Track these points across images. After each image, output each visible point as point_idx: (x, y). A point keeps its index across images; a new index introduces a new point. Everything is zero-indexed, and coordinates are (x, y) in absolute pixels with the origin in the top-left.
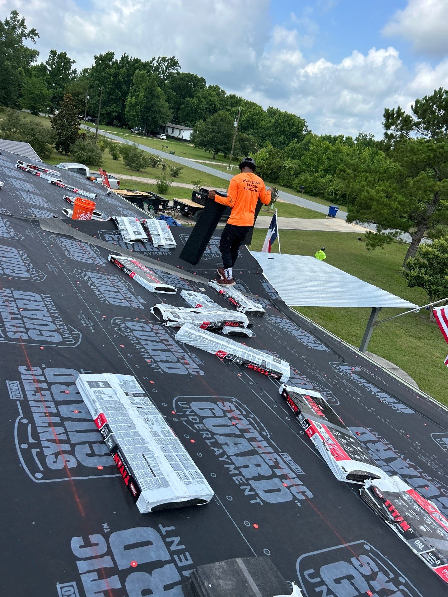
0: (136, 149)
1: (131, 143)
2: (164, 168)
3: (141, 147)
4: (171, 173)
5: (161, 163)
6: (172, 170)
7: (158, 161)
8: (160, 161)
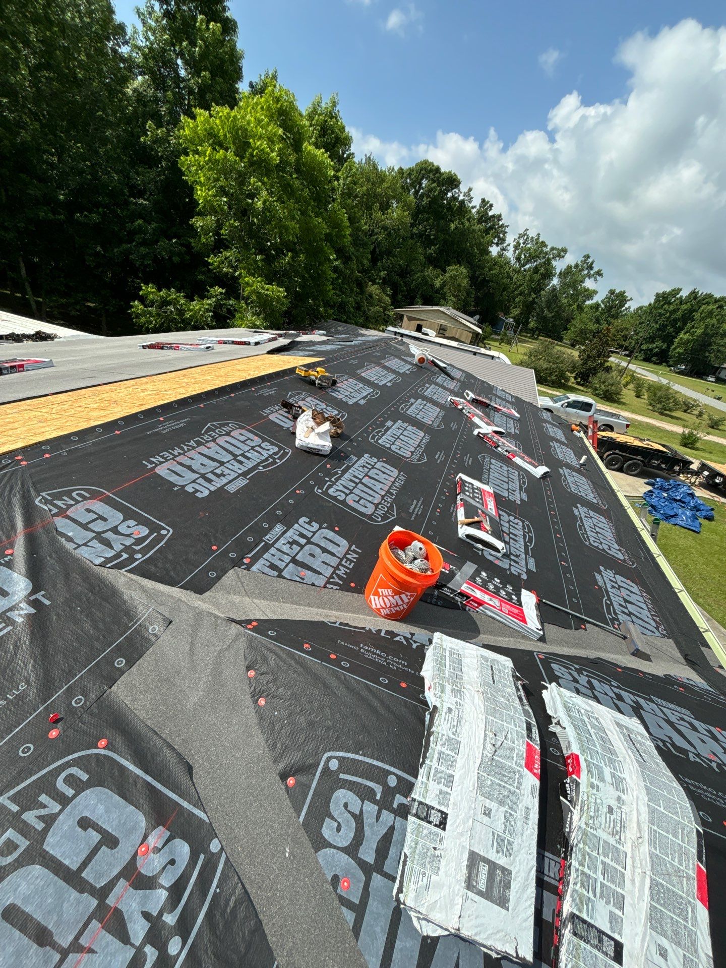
0: (669, 388)
1: (664, 381)
2: (700, 415)
3: (676, 387)
4: (710, 422)
5: (699, 409)
6: (710, 419)
7: (693, 406)
8: (697, 406)
